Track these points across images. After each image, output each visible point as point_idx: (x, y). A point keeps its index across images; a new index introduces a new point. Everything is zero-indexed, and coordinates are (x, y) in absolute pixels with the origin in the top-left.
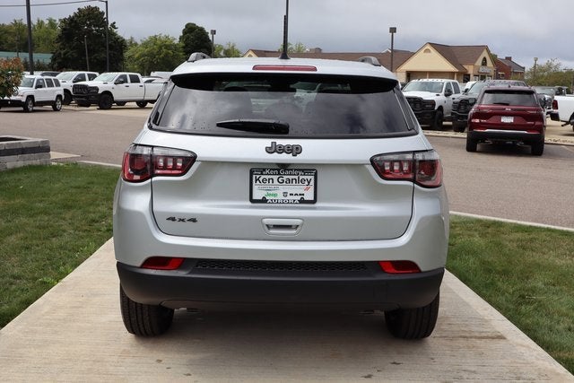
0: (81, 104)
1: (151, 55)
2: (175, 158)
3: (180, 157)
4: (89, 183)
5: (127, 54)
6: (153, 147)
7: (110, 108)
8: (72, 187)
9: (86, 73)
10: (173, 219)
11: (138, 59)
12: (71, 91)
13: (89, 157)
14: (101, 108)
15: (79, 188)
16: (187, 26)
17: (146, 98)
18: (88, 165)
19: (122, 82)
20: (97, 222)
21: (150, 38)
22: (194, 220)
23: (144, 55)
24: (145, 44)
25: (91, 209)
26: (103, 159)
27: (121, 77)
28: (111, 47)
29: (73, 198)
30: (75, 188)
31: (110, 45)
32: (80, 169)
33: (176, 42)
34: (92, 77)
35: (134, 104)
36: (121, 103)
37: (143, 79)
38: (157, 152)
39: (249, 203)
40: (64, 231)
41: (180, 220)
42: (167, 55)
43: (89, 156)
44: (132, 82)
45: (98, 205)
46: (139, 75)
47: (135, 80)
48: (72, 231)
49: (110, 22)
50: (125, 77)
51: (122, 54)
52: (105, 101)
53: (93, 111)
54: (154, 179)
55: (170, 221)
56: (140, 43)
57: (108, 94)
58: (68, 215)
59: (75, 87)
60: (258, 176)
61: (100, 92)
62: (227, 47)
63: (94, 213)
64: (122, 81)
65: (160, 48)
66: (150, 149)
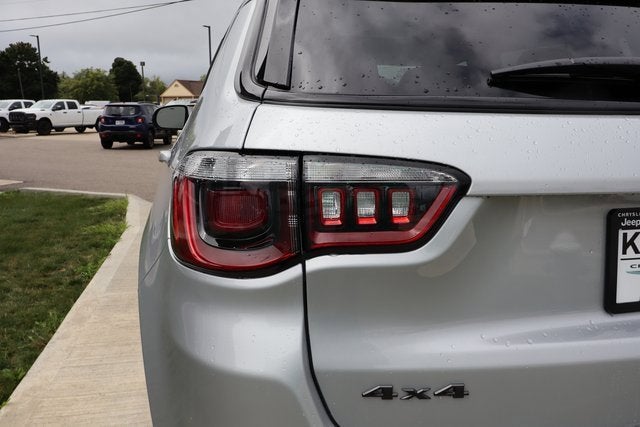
0: (19, 131)
1: (85, 86)
2: (383, 193)
3: (400, 186)
4: (37, 215)
5: (61, 86)
6: (299, 155)
7: (49, 134)
8: (15, 222)
9: (22, 101)
10: (387, 394)
11: (72, 90)
12: (8, 119)
13: (32, 183)
14: (40, 134)
15: (24, 221)
16: (116, 60)
17: (85, 123)
18: (33, 192)
19: (60, 109)
20: (54, 269)
21: (83, 71)
22: (458, 392)
23: (78, 87)
24: (78, 77)
25: (44, 250)
26: (50, 184)
27: (58, 103)
28: (45, 80)
29: (18, 236)
30: (20, 222)
31: (44, 78)
32: (23, 197)
33: (107, 74)
34: (28, 105)
35: (73, 130)
36: (60, 129)
37: (80, 107)
38: (315, 172)
39: (602, 319)
40: (8, 290)
41: (412, 394)
42: (99, 86)
43: (33, 181)
44: (70, 108)
45: (53, 244)
46: (76, 101)
47: (72, 106)
48: (20, 290)
49: (42, 57)
50: (62, 104)
51: (56, 86)
52: (44, 127)
53: (32, 138)
54: (314, 264)
55: (378, 401)
56: (72, 76)
57: (46, 121)
58: (12, 264)
59: (11, 114)
60: (630, 233)
61: (38, 118)
62: (152, 80)
63: (49, 256)
64: (59, 107)
65: (93, 80)
66: (293, 162)
